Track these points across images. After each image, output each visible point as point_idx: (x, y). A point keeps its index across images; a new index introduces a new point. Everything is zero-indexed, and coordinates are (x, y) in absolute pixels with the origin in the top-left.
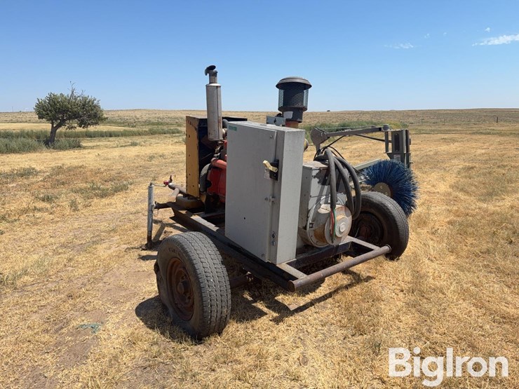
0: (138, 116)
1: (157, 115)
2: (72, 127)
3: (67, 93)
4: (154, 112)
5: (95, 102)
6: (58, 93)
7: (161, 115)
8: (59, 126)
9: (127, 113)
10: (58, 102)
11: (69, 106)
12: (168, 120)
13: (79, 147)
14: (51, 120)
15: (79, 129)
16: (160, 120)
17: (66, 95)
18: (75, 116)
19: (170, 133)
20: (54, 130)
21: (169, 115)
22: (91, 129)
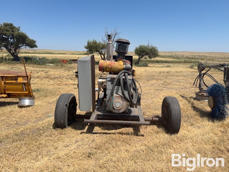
0: (184, 55)
1: (194, 54)
2: (146, 58)
3: (146, 45)
4: (192, 53)
5: (156, 48)
6: (143, 45)
7: (195, 55)
8: (141, 57)
9: (180, 53)
10: (142, 48)
11: (146, 50)
12: (198, 57)
13: (147, 66)
14: (139, 55)
15: (148, 59)
16: (193, 57)
17: (145, 46)
18: (147, 54)
19: (194, 63)
20: (139, 58)
21: (199, 55)
22: (153, 59)
